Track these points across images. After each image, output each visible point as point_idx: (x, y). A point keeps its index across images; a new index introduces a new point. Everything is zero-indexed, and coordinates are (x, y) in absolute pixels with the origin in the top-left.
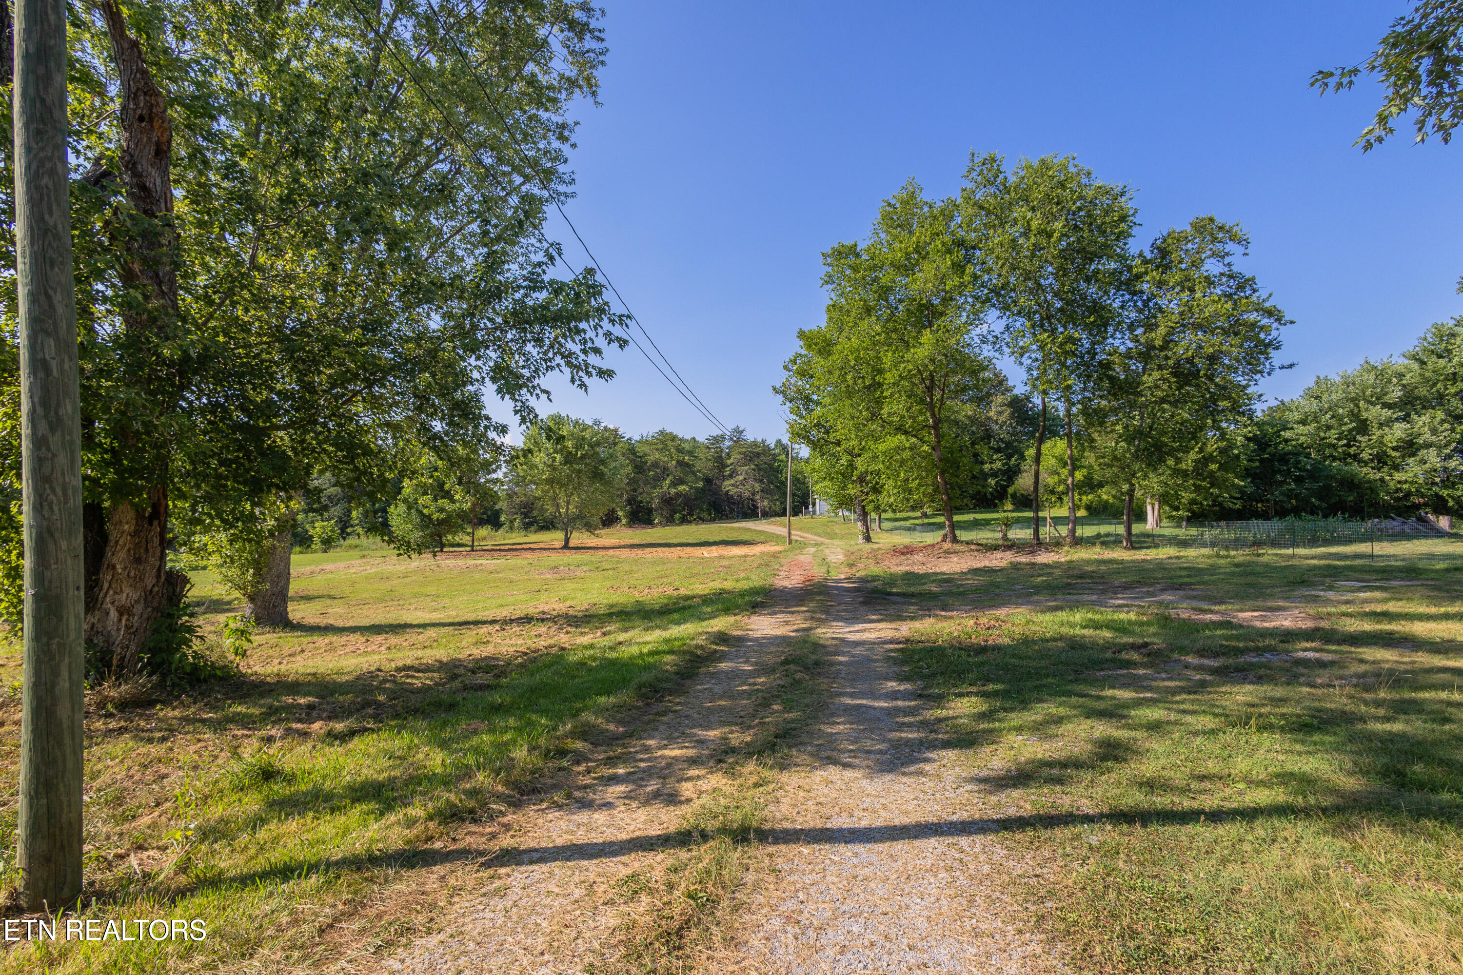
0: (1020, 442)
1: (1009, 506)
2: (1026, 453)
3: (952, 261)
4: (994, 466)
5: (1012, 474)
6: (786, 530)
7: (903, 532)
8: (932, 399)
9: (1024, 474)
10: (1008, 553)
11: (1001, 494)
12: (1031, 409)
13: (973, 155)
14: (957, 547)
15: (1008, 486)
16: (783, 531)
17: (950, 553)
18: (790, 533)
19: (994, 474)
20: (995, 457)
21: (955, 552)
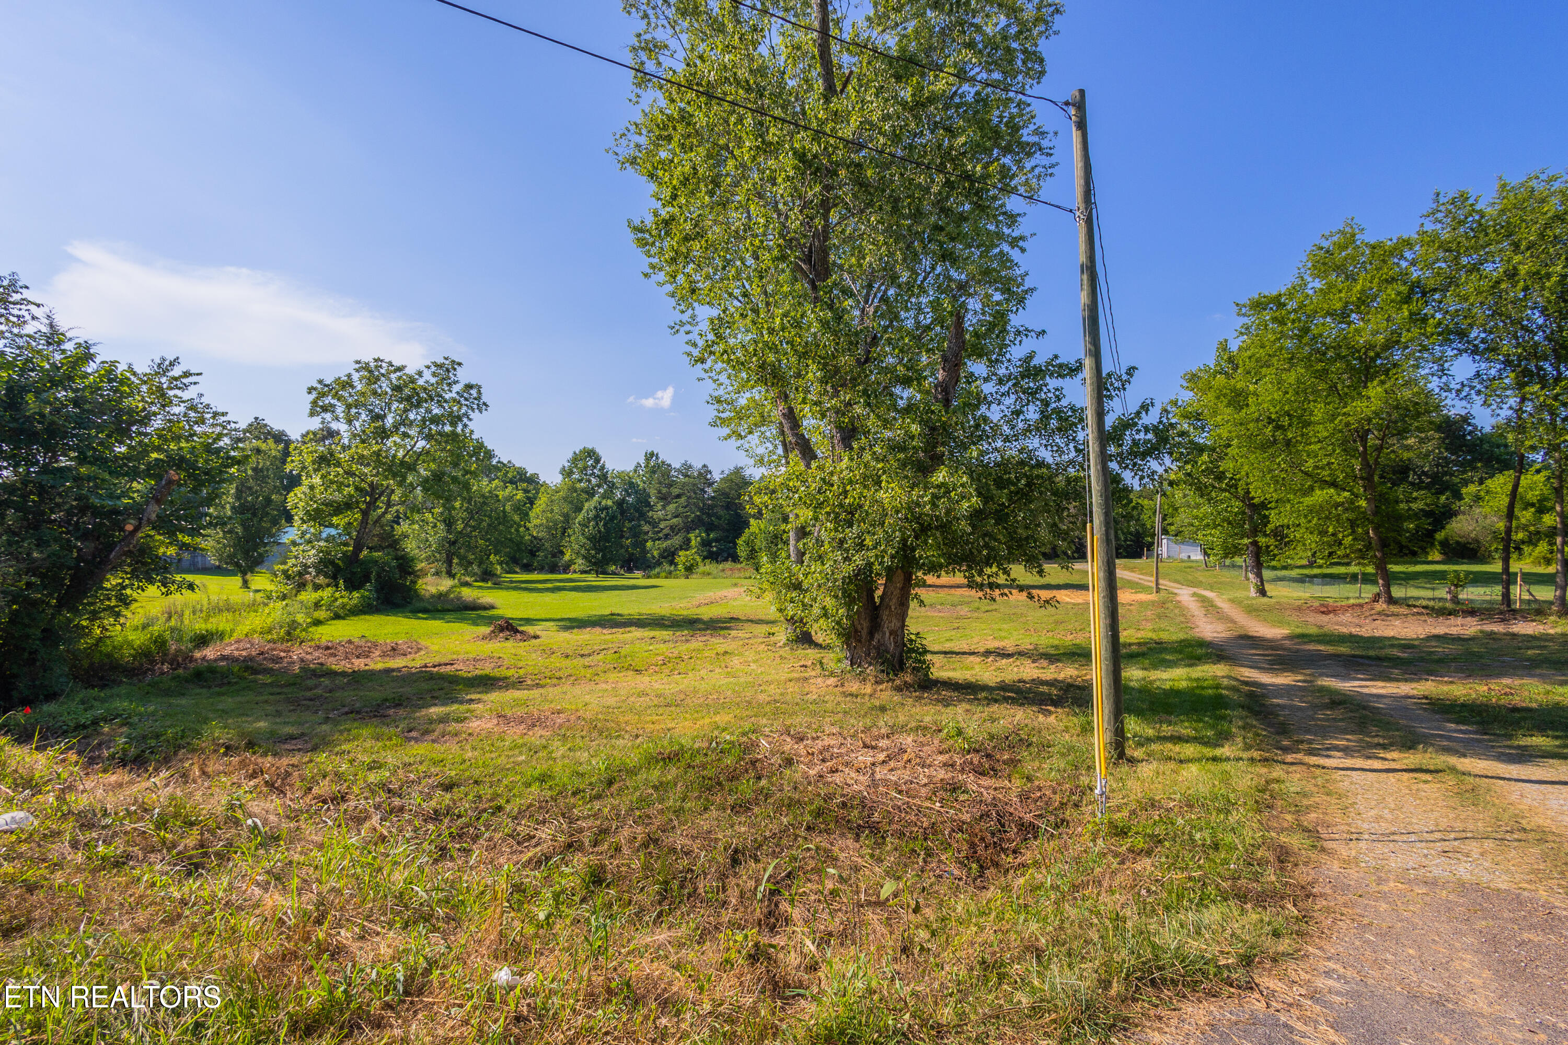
0: (1452, 475)
1: (1436, 555)
2: (1464, 491)
3: (1410, 311)
4: (1414, 506)
5: (1441, 517)
6: (1153, 579)
7: (1295, 584)
8: (1365, 447)
9: (1460, 517)
10: (1469, 619)
11: (1424, 540)
12: (1470, 433)
13: (1438, 195)
14: (1394, 609)
15: (1435, 531)
16: (1150, 581)
17: (1388, 616)
18: (1157, 584)
19: (1416, 516)
20: (1415, 494)
21: (1393, 615)
